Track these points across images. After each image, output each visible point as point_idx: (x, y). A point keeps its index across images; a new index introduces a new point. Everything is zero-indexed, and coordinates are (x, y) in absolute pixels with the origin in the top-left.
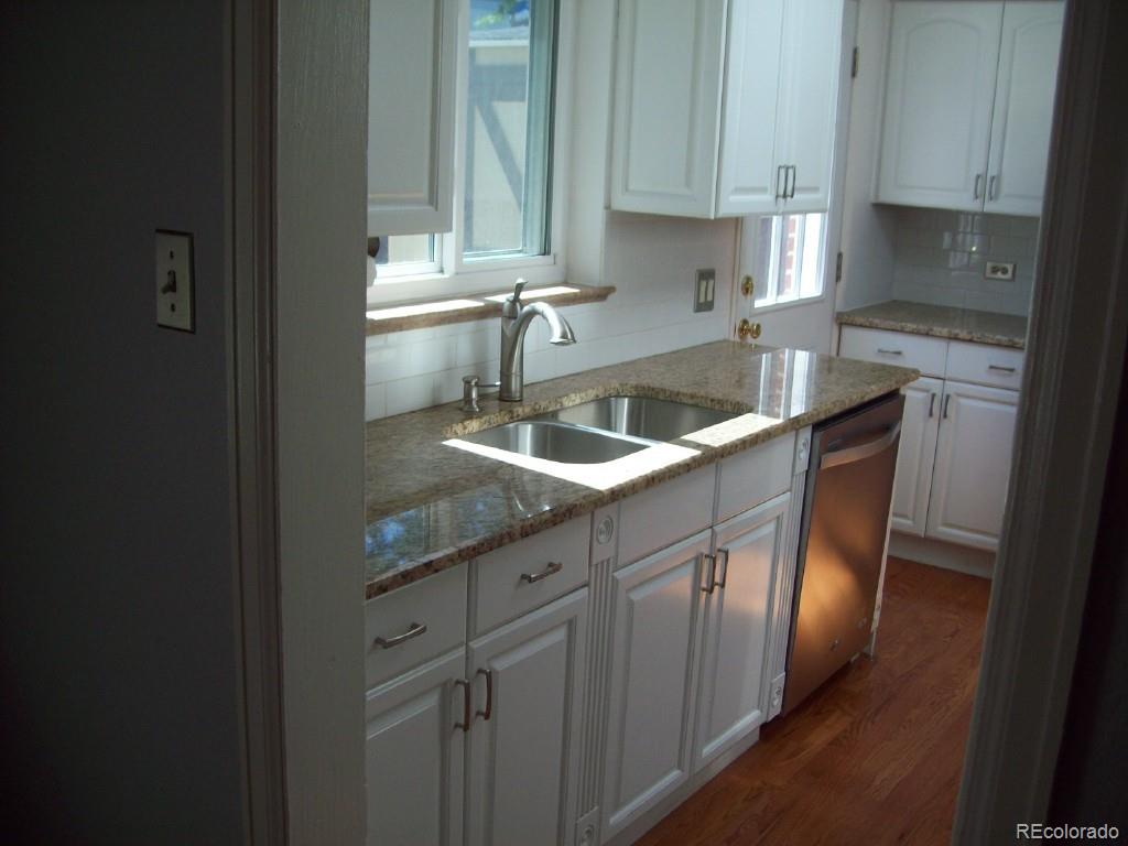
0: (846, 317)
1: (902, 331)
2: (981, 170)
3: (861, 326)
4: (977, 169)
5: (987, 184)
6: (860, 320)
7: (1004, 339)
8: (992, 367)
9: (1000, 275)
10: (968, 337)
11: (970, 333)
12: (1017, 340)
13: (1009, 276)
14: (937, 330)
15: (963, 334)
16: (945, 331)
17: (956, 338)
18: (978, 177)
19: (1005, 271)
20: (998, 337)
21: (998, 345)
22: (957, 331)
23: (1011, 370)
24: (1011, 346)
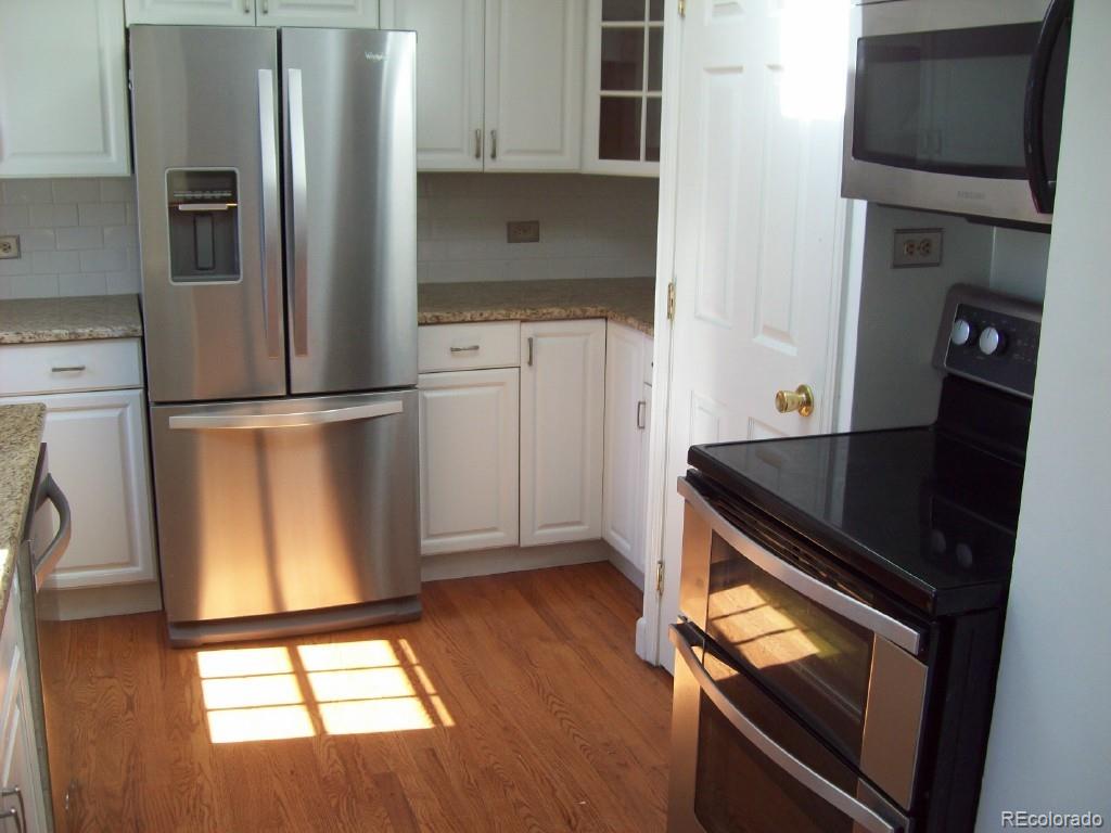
7: (64, 332)
8: (55, 370)
10: (16, 339)
11: (17, 334)
12: (79, 331)
13: (13, 251)
15: (10, 336)
17: (1, 343)
19: (8, 248)
20: (55, 332)
21: (59, 341)
22: (1, 335)
23: (81, 369)
24: (75, 339)
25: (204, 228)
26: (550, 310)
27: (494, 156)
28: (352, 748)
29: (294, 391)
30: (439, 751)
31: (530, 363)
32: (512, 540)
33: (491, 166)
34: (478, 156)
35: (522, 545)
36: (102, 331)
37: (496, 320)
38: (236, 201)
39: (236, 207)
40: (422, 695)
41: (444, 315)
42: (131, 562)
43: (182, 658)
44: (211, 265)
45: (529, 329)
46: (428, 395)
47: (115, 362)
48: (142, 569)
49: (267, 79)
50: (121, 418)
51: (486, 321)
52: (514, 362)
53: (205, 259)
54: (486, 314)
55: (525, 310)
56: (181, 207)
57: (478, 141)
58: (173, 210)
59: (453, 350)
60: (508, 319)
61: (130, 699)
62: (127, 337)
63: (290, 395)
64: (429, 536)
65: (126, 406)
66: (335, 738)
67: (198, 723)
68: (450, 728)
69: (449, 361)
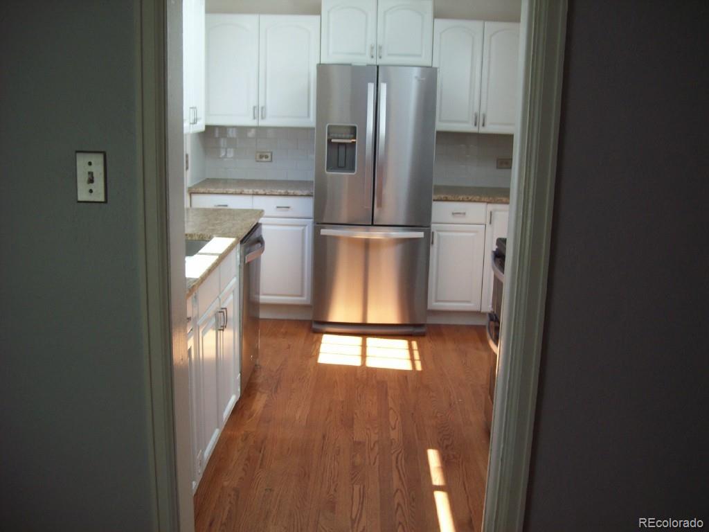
0: (194, 189)
1: (227, 194)
2: (255, 104)
3: (204, 193)
4: (253, 103)
5: (259, 111)
6: (202, 190)
7: (283, 192)
8: (278, 207)
9: (264, 159)
10: (263, 193)
11: (264, 190)
12: (289, 191)
13: (269, 159)
14: (246, 191)
15: (261, 191)
16: (251, 191)
17: (257, 194)
18: (254, 108)
19: (267, 157)
20: (279, 191)
21: (280, 195)
22: (257, 190)
23: (288, 207)
24: (287, 195)
25: (342, 149)
26: (501, 198)
27: (483, 125)
28: (374, 372)
29: (374, 224)
30: (408, 378)
31: (490, 223)
32: (477, 308)
33: (482, 130)
34: (475, 125)
35: (482, 311)
36: (299, 192)
37: (475, 201)
38: (355, 138)
39: (355, 142)
40: (412, 360)
41: (450, 197)
42: (301, 296)
43: (316, 336)
44: (343, 165)
45: (491, 207)
46: (441, 233)
47: (303, 206)
48: (305, 299)
49: (371, 87)
50: (303, 231)
51: (470, 201)
52: (483, 222)
53: (342, 163)
54: (470, 198)
55: (489, 197)
56: (333, 140)
57: (476, 118)
58: (329, 141)
59: (453, 214)
60: (480, 201)
61: (289, 346)
62: (308, 196)
63: (373, 225)
64: (437, 301)
65: (305, 226)
66: (368, 368)
67: (313, 356)
68: (418, 371)
69: (452, 219)
